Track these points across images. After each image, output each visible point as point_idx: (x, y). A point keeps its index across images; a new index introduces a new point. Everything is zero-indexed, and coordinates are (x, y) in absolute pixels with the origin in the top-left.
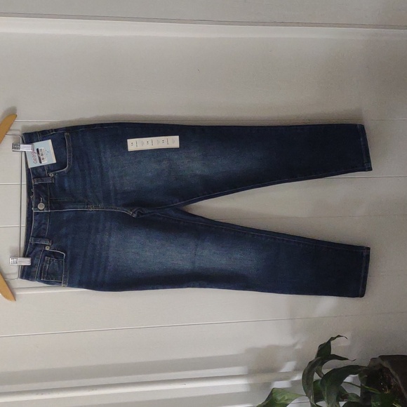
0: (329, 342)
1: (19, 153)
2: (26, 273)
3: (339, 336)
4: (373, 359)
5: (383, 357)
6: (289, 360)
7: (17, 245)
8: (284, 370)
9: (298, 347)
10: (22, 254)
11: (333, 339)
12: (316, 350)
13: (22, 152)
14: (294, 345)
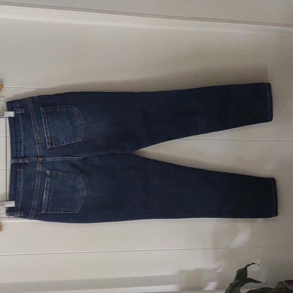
0: (246, 268)
1: (4, 119)
2: (10, 212)
3: (253, 263)
4: (280, 283)
5: (288, 282)
6: (211, 281)
7: (5, 192)
8: (207, 289)
9: (219, 271)
10: (8, 199)
11: (249, 265)
12: (235, 274)
13: (7, 117)
14: (216, 269)
